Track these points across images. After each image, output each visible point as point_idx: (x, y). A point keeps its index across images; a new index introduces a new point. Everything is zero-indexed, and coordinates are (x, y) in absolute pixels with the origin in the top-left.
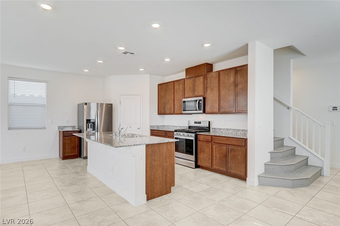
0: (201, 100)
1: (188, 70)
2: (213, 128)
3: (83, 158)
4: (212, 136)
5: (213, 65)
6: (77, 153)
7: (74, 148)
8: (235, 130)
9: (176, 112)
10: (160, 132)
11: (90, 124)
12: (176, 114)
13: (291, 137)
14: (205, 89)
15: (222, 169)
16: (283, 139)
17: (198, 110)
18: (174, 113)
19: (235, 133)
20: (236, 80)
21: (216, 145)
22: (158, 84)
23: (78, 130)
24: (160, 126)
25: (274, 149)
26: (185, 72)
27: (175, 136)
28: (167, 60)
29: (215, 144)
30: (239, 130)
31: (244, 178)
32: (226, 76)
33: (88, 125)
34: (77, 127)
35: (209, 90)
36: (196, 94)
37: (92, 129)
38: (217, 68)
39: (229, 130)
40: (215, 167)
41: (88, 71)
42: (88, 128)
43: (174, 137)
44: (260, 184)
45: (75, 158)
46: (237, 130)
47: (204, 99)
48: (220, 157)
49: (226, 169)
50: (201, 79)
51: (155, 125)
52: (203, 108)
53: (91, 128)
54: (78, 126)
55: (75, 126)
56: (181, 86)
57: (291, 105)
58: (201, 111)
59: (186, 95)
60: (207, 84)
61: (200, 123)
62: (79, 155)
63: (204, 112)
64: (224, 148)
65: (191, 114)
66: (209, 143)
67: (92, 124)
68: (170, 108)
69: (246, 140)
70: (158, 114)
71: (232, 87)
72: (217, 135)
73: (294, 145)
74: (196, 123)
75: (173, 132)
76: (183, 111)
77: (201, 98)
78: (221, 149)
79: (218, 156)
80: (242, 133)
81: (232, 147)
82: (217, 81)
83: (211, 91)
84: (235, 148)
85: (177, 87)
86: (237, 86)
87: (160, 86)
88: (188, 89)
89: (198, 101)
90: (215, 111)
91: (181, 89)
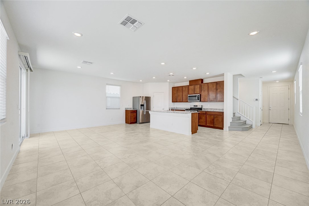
0: (199, 96)
1: (190, 81)
2: (203, 108)
3: (139, 123)
4: (206, 111)
5: (203, 80)
7: (135, 118)
9: (183, 101)
13: (238, 112)
14: (201, 90)
15: (211, 125)
16: (235, 113)
17: (197, 100)
18: (182, 102)
21: (208, 116)
22: (172, 88)
25: (233, 117)
28: (185, 78)
31: (222, 128)
32: (212, 85)
35: (203, 91)
36: (196, 93)
38: (205, 82)
39: (212, 109)
40: (208, 125)
44: (229, 130)
47: (200, 95)
48: (210, 120)
49: (213, 125)
50: (198, 86)
52: (200, 99)
56: (187, 89)
57: (238, 98)
58: (199, 101)
59: (190, 93)
60: (201, 88)
61: (197, 106)
62: (136, 122)
63: (200, 101)
64: (213, 116)
65: (191, 102)
66: (204, 115)
68: (180, 99)
69: (223, 113)
70: (172, 102)
71: (215, 90)
72: (209, 111)
73: (240, 116)
74: (194, 106)
76: (189, 100)
77: (199, 95)
78: (211, 117)
79: (209, 120)
81: (216, 116)
82: (207, 87)
83: (204, 92)
84: (218, 116)
85: (184, 89)
86: (217, 90)
87: (174, 89)
88: (191, 90)
89: (197, 96)
90: (206, 101)
91: (187, 90)
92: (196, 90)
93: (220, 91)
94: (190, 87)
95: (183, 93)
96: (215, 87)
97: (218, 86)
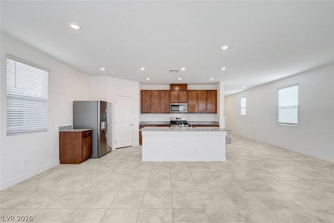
3: (97, 157)
6: (90, 154)
7: (89, 148)
9: (162, 112)
22: (141, 90)
32: (201, 94)
50: (185, 92)
55: (71, 126)
56: (167, 95)
58: (187, 112)
59: (172, 101)
60: (189, 96)
61: (180, 119)
70: (141, 113)
71: (205, 100)
76: (171, 111)
82: (196, 95)
85: (162, 94)
86: (208, 99)
87: (143, 92)
88: (174, 98)
90: (194, 112)
91: (167, 97)
92: (180, 98)
93: (210, 101)
94: (171, 92)
95: (162, 100)
96: (205, 96)
97: (208, 95)
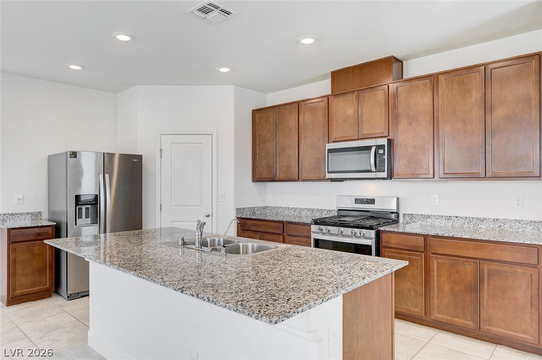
0: (383, 146)
1: (337, 76)
2: (404, 215)
3: (66, 296)
4: (426, 237)
5: (404, 62)
6: (48, 286)
7: (40, 272)
8: (471, 219)
9: (304, 175)
10: (266, 223)
11: (84, 208)
12: (304, 180)
14: (396, 118)
15: (462, 321)
17: (373, 169)
18: (298, 179)
19: (471, 226)
20: (488, 95)
21: (440, 261)
23: (51, 224)
24: (258, 207)
26: (330, 80)
27: (314, 236)
28: (308, 41)
29: (436, 258)
30: (483, 220)
31: (535, 348)
32: (456, 86)
33: (80, 209)
34: (45, 216)
35: (403, 124)
36: (365, 131)
37: (89, 219)
38: (413, 69)
39: (453, 218)
40: (437, 315)
41: (79, 68)
42: (80, 217)
43: (310, 237)
45: (44, 298)
46: (478, 219)
47: (390, 142)
48: (452, 289)
49: (475, 322)
51: (246, 207)
52: (387, 165)
53: (87, 217)
54: (51, 213)
55: (40, 213)
56: (321, 114)
58: (385, 175)
59: (334, 136)
60: (395, 106)
61: (372, 201)
62: (53, 290)
63: (391, 175)
64: (469, 267)
65: (341, 180)
66: (418, 255)
67: (89, 206)
68: (289, 166)
69: (539, 251)
70: (254, 181)
72: (446, 235)
74: (357, 201)
75: (309, 225)
76: (329, 172)
77: (384, 141)
78: (457, 271)
79: (447, 288)
80: (491, 226)
81: (494, 266)
83: (410, 124)
84: (506, 268)
85: (308, 115)
87: (259, 115)
88: (341, 121)
89: (373, 150)
90: (422, 172)
92: (365, 118)
94: (334, 102)
95: (303, 137)
96: (475, 96)
